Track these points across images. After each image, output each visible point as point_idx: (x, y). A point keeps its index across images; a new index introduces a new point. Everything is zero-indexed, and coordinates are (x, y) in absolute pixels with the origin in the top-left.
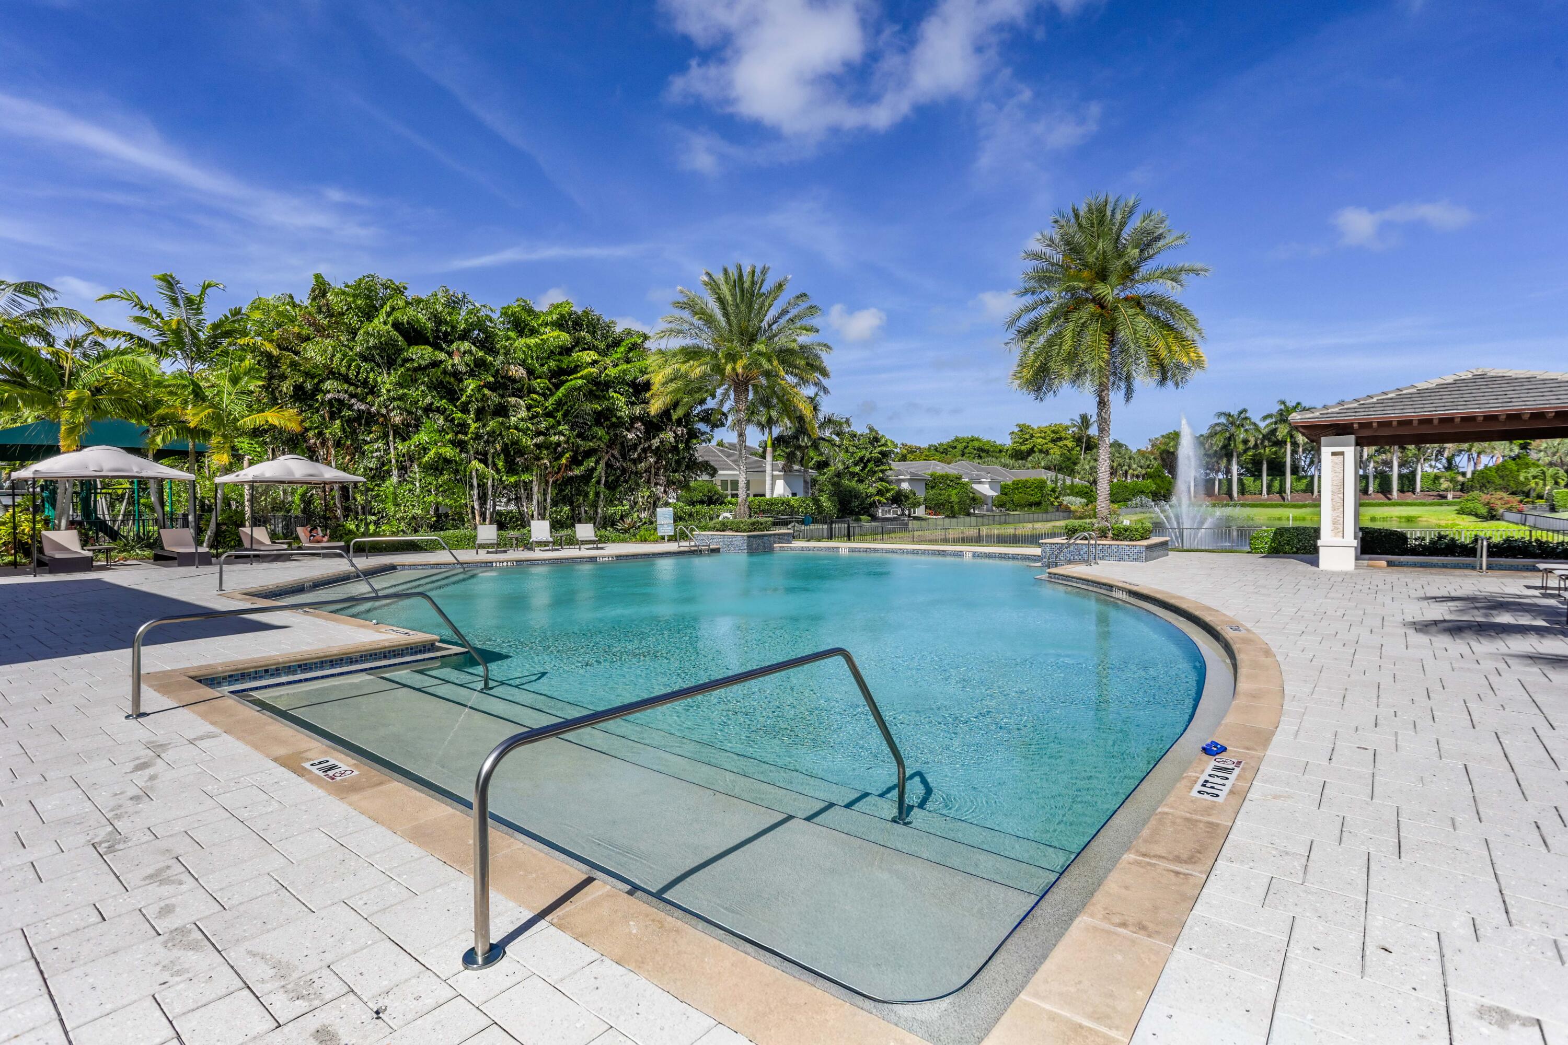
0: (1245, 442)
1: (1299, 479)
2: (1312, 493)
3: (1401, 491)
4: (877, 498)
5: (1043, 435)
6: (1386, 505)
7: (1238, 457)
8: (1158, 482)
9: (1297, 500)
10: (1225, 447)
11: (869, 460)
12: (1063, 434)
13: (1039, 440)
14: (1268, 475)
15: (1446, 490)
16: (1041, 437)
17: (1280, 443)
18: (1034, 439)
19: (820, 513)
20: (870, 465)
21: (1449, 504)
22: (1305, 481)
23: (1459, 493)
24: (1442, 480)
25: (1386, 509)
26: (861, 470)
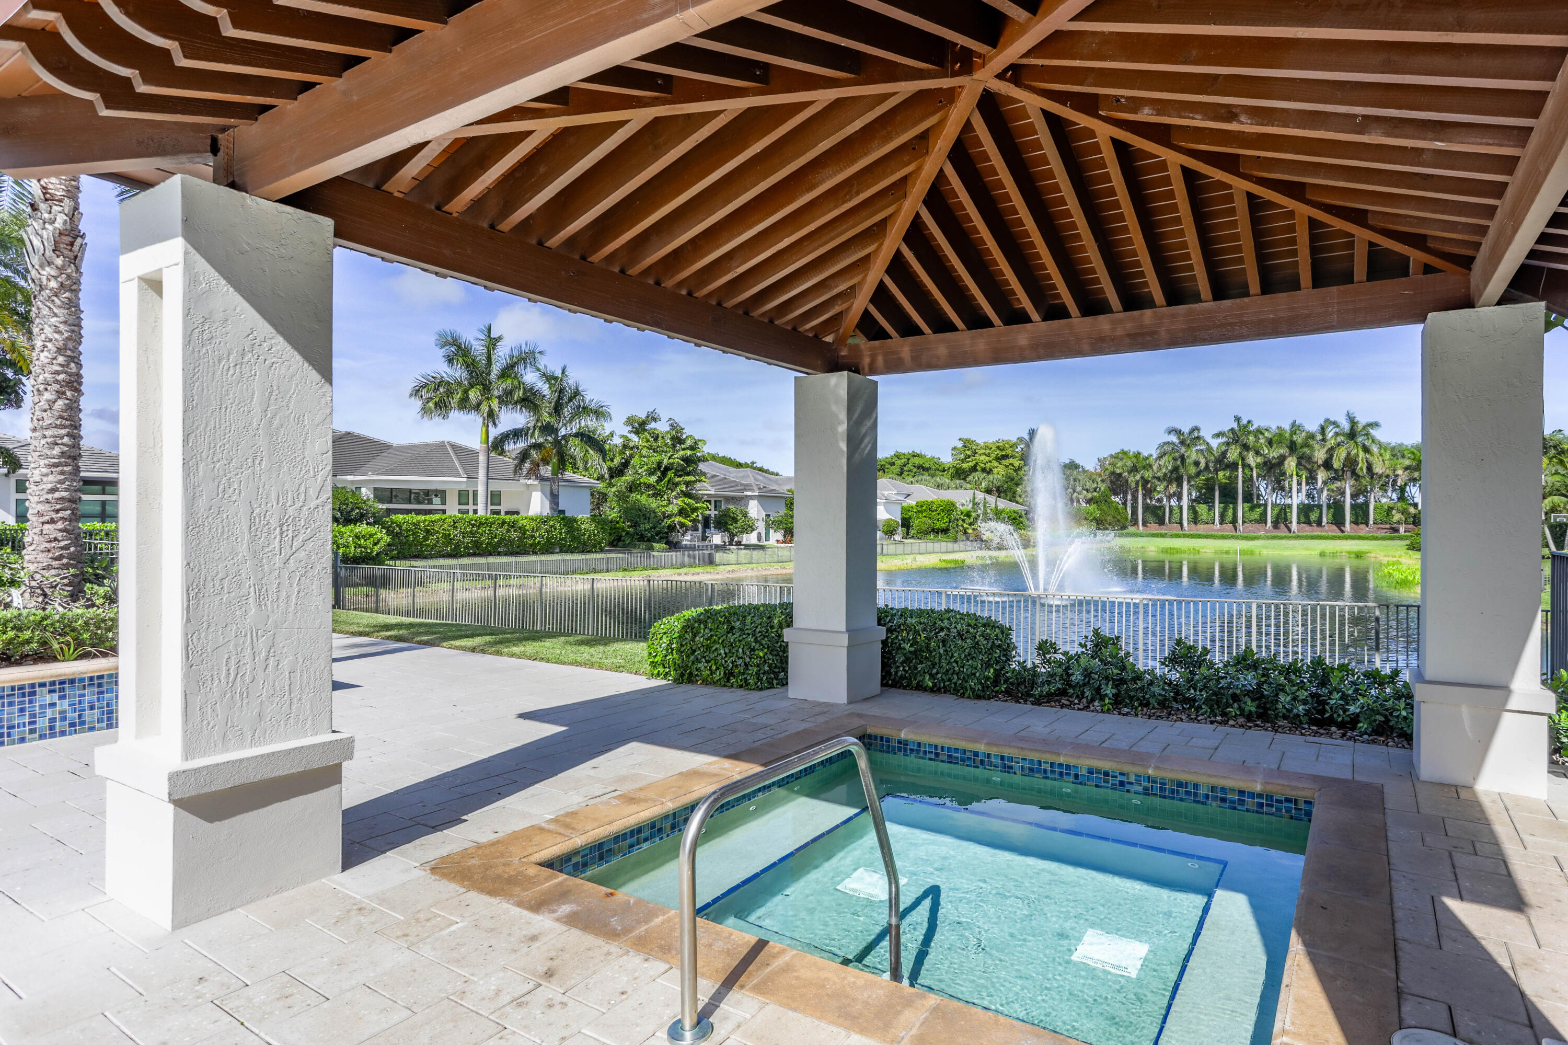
0: (1197, 464)
1: (1252, 509)
2: (1266, 523)
3: (1355, 522)
4: (678, 519)
5: (987, 452)
6: (1339, 538)
7: (1189, 482)
8: (1104, 507)
9: (1250, 531)
10: (1176, 469)
11: (667, 469)
12: (1009, 452)
13: (983, 458)
14: (1220, 503)
15: (1398, 523)
16: (984, 454)
17: (1233, 466)
18: (977, 456)
19: (574, 539)
20: (670, 474)
21: (1400, 538)
22: (1258, 511)
23: (1411, 526)
24: (1394, 512)
25: (1338, 542)
26: (657, 482)
